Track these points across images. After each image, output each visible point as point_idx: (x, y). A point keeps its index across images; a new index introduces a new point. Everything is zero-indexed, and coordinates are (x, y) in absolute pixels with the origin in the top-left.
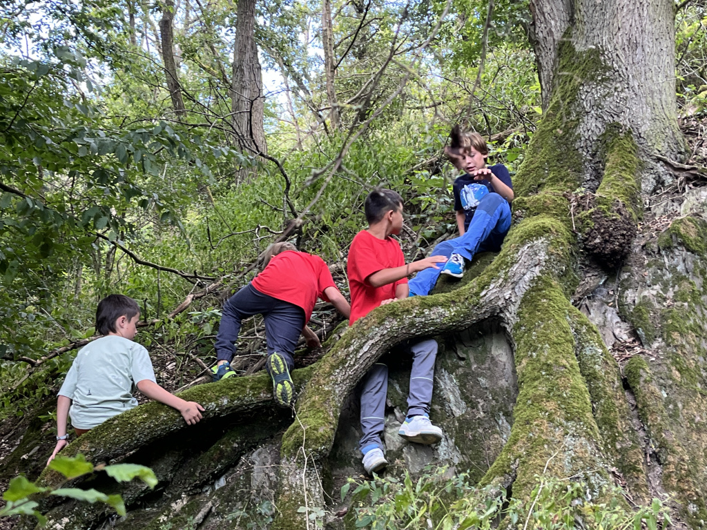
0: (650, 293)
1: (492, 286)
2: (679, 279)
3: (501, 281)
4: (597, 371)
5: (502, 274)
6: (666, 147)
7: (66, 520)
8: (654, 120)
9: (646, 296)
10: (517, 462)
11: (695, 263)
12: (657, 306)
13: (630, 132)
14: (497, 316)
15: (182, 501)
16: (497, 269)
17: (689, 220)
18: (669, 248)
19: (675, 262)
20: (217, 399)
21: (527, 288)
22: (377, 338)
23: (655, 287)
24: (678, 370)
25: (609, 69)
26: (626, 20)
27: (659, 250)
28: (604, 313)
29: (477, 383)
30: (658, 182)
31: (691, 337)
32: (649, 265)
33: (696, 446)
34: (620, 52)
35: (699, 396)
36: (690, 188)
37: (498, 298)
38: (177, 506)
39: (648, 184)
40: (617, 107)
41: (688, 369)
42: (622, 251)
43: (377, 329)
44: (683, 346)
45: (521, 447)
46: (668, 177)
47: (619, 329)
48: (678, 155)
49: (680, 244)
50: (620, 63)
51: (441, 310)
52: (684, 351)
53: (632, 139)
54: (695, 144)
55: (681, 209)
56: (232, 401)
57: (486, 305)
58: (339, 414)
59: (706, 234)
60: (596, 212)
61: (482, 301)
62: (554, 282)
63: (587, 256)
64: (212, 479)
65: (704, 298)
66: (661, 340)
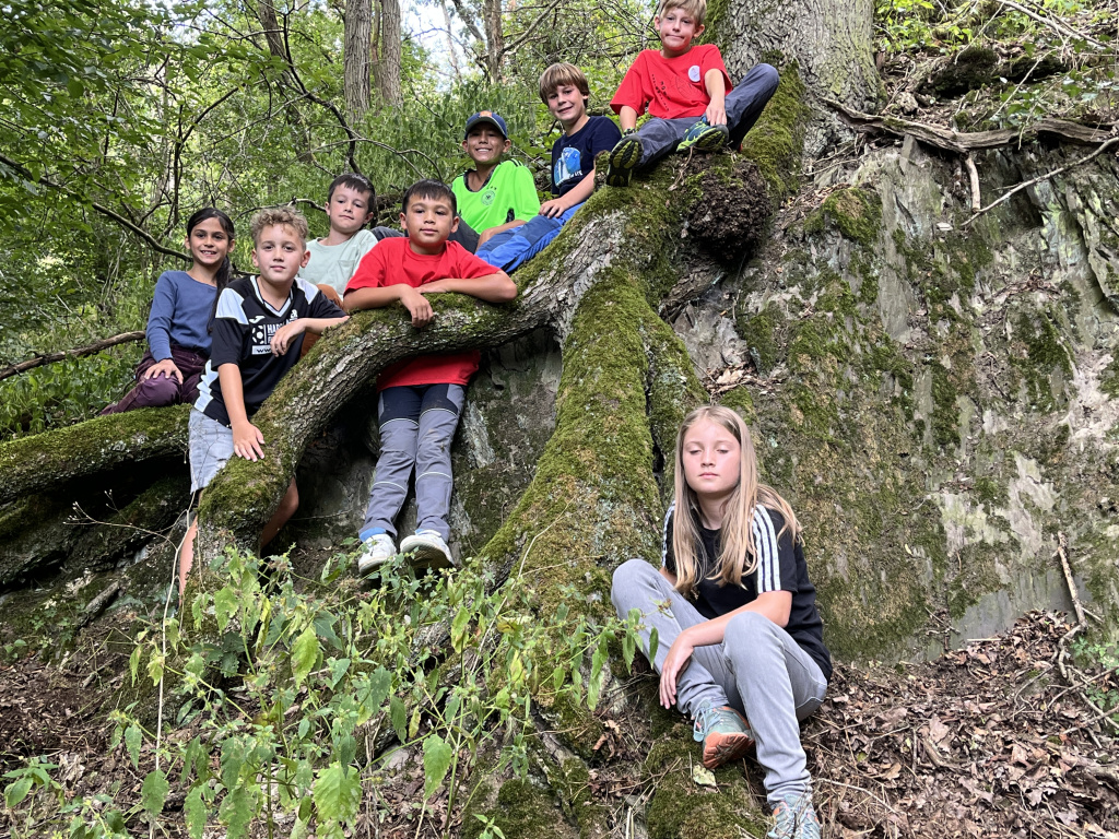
0: (780, 298)
1: (540, 281)
2: (828, 278)
3: (552, 273)
4: (674, 406)
5: (555, 263)
6: (848, 89)
8: (833, 48)
9: (774, 302)
10: (525, 537)
11: (853, 255)
12: (789, 316)
13: (795, 66)
14: (548, 326)
15: (84, 580)
16: (549, 257)
17: (854, 193)
18: (818, 232)
19: (826, 254)
20: (128, 437)
21: (590, 284)
22: (358, 353)
23: (791, 290)
24: (801, 409)
27: (804, 236)
28: (715, 326)
29: (514, 422)
30: (830, 140)
31: (830, 361)
32: (787, 258)
33: (809, 518)
35: (827, 447)
36: (872, 148)
37: (548, 300)
38: (73, 587)
39: (814, 141)
40: (780, 28)
41: (817, 408)
42: (745, 235)
43: (358, 340)
44: (814, 375)
45: (533, 515)
46: (847, 133)
47: (732, 350)
48: (866, 103)
49: (835, 227)
51: (459, 314)
52: (815, 382)
53: (796, 75)
54: (896, 88)
55: (853, 179)
56: (152, 439)
57: (531, 309)
58: (294, 462)
59: (877, 214)
60: (708, 176)
61: (524, 302)
62: (631, 278)
63: (693, 241)
64: (128, 551)
65: (861, 306)
66: (783, 365)
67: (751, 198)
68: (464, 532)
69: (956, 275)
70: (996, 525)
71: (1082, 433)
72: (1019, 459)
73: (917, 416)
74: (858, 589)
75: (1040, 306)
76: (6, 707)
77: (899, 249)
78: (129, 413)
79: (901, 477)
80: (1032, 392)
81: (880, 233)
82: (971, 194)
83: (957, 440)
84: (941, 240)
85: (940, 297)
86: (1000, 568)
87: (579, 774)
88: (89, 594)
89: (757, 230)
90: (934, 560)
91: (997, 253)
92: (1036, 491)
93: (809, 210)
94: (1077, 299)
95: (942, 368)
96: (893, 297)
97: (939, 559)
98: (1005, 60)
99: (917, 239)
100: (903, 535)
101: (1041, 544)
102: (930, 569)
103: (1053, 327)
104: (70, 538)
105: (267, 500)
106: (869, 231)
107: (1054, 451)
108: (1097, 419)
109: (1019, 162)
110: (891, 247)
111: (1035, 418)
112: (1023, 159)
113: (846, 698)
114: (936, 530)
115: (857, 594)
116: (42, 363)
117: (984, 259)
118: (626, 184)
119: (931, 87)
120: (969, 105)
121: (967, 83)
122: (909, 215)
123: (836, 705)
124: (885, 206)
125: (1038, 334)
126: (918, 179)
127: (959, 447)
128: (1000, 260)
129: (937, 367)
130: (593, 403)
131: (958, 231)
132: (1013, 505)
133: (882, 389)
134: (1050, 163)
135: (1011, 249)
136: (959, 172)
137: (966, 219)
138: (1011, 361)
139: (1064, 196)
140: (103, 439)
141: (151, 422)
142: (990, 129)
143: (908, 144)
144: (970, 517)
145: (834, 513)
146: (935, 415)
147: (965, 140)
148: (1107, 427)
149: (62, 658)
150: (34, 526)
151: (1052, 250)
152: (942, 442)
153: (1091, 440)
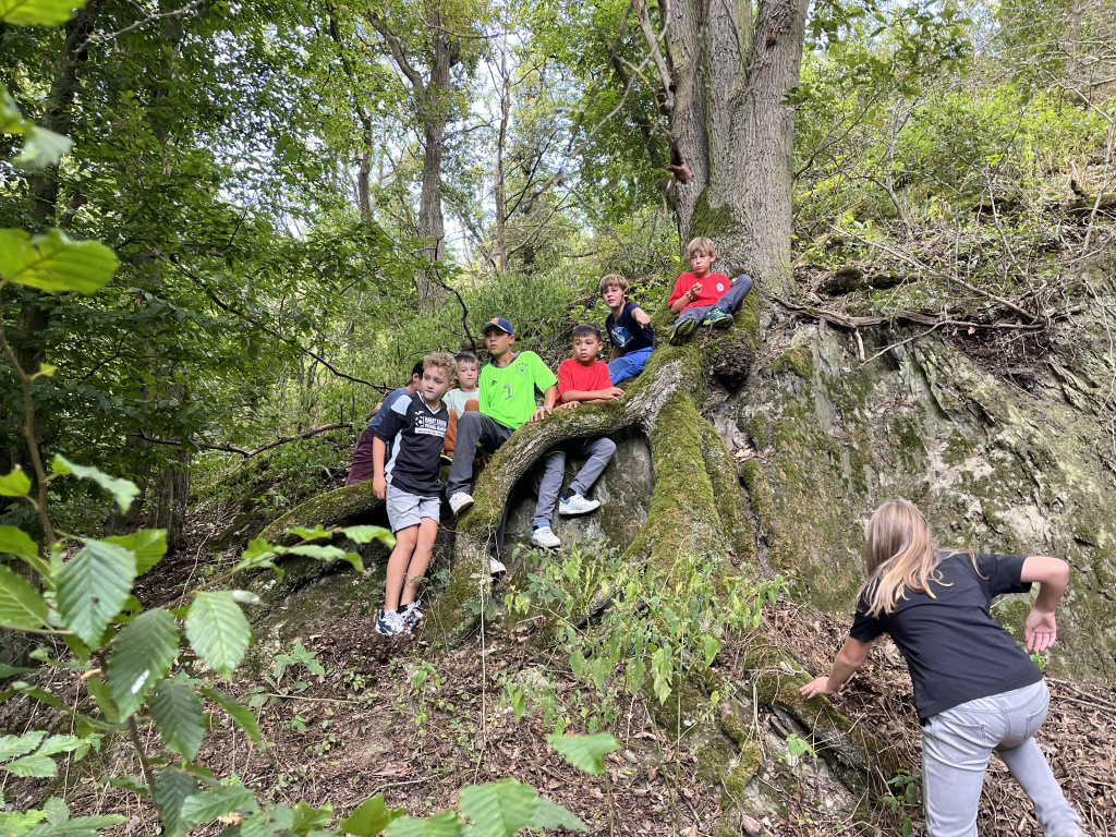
0: (764, 408)
1: (636, 398)
2: (788, 398)
3: (643, 394)
4: (719, 470)
5: (645, 389)
6: (781, 290)
7: (273, 582)
8: (772, 267)
9: (760, 411)
10: (652, 542)
11: (801, 385)
12: (770, 420)
14: (639, 423)
15: (372, 569)
16: (640, 385)
17: (798, 350)
18: (781, 372)
19: (785, 384)
21: (665, 401)
22: (540, 439)
23: (768, 404)
24: (785, 471)
25: (738, 223)
26: (752, 183)
27: (773, 374)
28: (726, 424)
29: (621, 478)
30: (773, 319)
31: (796, 445)
32: (764, 386)
33: (797, 533)
34: (747, 210)
35: (801, 493)
36: (800, 325)
37: (640, 409)
39: (765, 320)
40: (743, 256)
41: (792, 471)
42: (743, 374)
43: (540, 431)
44: (790, 452)
45: (656, 530)
46: (782, 315)
47: (737, 438)
48: (791, 297)
49: (790, 370)
50: (746, 219)
51: (593, 417)
52: (790, 456)
54: (805, 290)
55: (793, 342)
57: (630, 414)
59: (811, 362)
60: (723, 341)
61: (626, 410)
62: (687, 397)
63: (715, 377)
65: (808, 414)
66: (772, 447)
67: (746, 353)
69: (855, 397)
71: (937, 486)
73: (844, 476)
74: (826, 571)
75: (905, 415)
77: (823, 382)
79: (839, 510)
80: (904, 463)
81: (813, 373)
82: (859, 351)
83: (866, 489)
84: (846, 377)
85: (848, 409)
89: (747, 370)
91: (875, 385)
93: (772, 359)
94: (924, 411)
95: (854, 449)
96: (823, 409)
98: (867, 276)
99: (832, 376)
100: (845, 542)
103: (913, 426)
106: (807, 371)
107: (922, 496)
108: (944, 478)
109: (886, 334)
110: (819, 381)
111: (907, 477)
112: (888, 332)
115: (826, 575)
116: (281, 442)
117: (869, 388)
119: (826, 289)
120: (850, 301)
121: (846, 288)
122: (827, 363)
124: (815, 358)
125: (905, 430)
126: (830, 342)
127: (867, 493)
128: (877, 388)
129: (852, 449)
130: (679, 467)
131: (854, 372)
133: (824, 460)
134: (904, 335)
136: (851, 339)
137: (858, 366)
138: (891, 445)
139: (913, 354)
142: (868, 316)
143: (822, 323)
145: (809, 530)
146: (853, 475)
147: (855, 321)
148: (951, 483)
151: (906, 383)
152: (858, 491)
153: (943, 489)
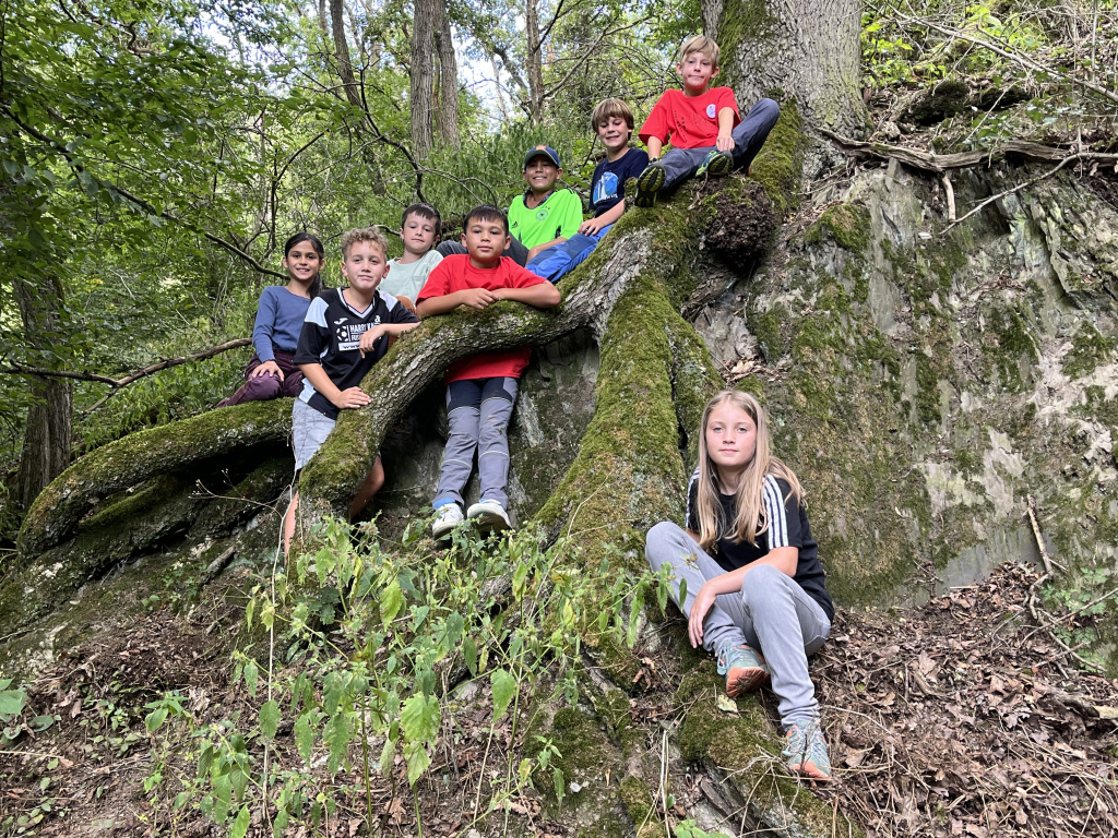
0: (784, 299)
1: (580, 289)
2: (826, 281)
3: (590, 282)
4: (696, 392)
5: (592, 274)
6: (840, 120)
7: (59, 566)
8: (826, 85)
9: (779, 303)
10: (571, 504)
11: (847, 262)
12: (793, 315)
13: (794, 101)
14: (587, 326)
15: (206, 545)
16: (587, 269)
17: (847, 209)
18: (816, 243)
19: (823, 261)
20: (239, 426)
21: (622, 291)
22: (428, 353)
23: (794, 292)
24: (804, 393)
25: (775, 21)
27: (805, 246)
28: (729, 324)
29: (560, 408)
30: (825, 164)
31: (829, 352)
32: (790, 265)
33: (813, 486)
35: (827, 425)
36: (861, 170)
37: (587, 304)
38: (196, 551)
39: (812, 165)
40: (780, 69)
41: (818, 392)
42: (754, 246)
43: (428, 341)
44: (815, 364)
45: (578, 486)
46: (840, 157)
47: (743, 344)
48: (855, 132)
49: (830, 238)
50: (788, 13)
51: (512, 318)
52: (816, 370)
53: (795, 109)
54: (881, 118)
55: (845, 197)
56: (259, 427)
57: (572, 312)
58: (377, 445)
59: (867, 226)
60: (721, 197)
61: (566, 307)
62: (657, 284)
63: (709, 252)
64: (241, 520)
65: (854, 305)
66: (788, 356)
67: (759, 214)
68: (520, 501)
69: (935, 277)
70: (973, 490)
71: (1047, 410)
72: (992, 433)
73: (904, 398)
74: (855, 544)
75: (1008, 302)
76: (144, 651)
77: (885, 256)
78: (240, 406)
79: (891, 451)
80: (1003, 376)
81: (870, 242)
82: (947, 207)
83: (938, 418)
84: (923, 247)
85: (922, 296)
86: (977, 526)
87: (621, 703)
88: (209, 556)
89: (764, 242)
90: (920, 520)
91: (970, 257)
92: (1007, 460)
93: (808, 224)
94: (1041, 295)
95: (925, 356)
96: (882, 297)
97: (924, 519)
98: (975, 92)
99: (901, 246)
100: (893, 499)
101: (1012, 505)
102: (917, 528)
103: (1020, 319)
104: (193, 510)
105: (356, 477)
106: (859, 240)
107: (1023, 426)
108: (1060, 398)
109: (989, 178)
110: (879, 254)
111: (1006, 397)
112: (991, 176)
113: (847, 638)
114: (921, 495)
115: (854, 550)
116: (166, 366)
117: (960, 263)
118: (651, 205)
119: (911, 117)
120: (944, 131)
121: (942, 112)
122: (894, 226)
123: (838, 643)
124: (874, 219)
125: (1007, 326)
126: (902, 195)
127: (940, 424)
128: (974, 263)
129: (920, 356)
130: (627, 391)
131: (936, 239)
132: (988, 473)
133: (874, 375)
134: (1017, 178)
135: (983, 253)
136: (937, 189)
137: (943, 229)
138: (984, 349)
139: (1029, 207)
140: (219, 427)
141: (258, 413)
142: (964, 151)
143: (893, 165)
144: (951, 483)
145: (834, 481)
146: (919, 396)
147: (942, 161)
148: (1069, 405)
149: (189, 610)
150: (164, 501)
151: (1019, 254)
152: (926, 420)
153: (1055, 415)
